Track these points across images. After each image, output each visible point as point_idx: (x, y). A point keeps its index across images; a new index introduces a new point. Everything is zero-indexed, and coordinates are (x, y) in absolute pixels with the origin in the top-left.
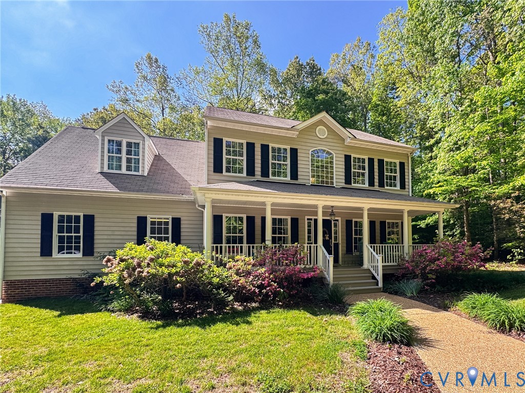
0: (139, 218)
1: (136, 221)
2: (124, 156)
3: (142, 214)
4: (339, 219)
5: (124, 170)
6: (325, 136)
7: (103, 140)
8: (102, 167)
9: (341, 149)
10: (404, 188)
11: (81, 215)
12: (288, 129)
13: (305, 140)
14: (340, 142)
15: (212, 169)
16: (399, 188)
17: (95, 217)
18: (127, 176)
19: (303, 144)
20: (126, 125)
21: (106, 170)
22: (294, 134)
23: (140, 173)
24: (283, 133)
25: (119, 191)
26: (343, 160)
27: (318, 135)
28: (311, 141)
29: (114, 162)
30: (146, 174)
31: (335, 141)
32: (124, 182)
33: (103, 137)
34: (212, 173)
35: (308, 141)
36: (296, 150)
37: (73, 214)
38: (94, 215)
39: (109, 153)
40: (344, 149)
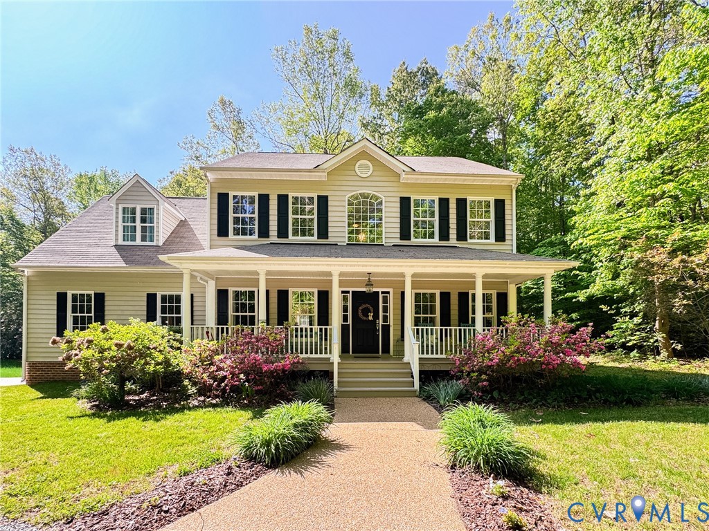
0: (149, 295)
1: (145, 299)
2: (138, 224)
3: (152, 291)
4: (391, 290)
5: (138, 241)
6: (369, 174)
7: (117, 209)
8: (117, 240)
9: (396, 189)
10: (504, 240)
11: (92, 293)
12: (309, 171)
13: (338, 183)
14: (393, 179)
15: (216, 232)
16: (494, 241)
17: (106, 295)
18: (141, 247)
19: (336, 188)
20: (140, 189)
21: (120, 242)
22: (320, 176)
23: (154, 244)
24: (305, 177)
25: (125, 265)
26: (398, 205)
27: (359, 173)
28: (349, 183)
29: (129, 232)
30: (160, 244)
31: (384, 179)
32: (135, 255)
33: (117, 204)
34: (216, 237)
35: (344, 183)
36: (326, 197)
37: (85, 292)
38: (104, 294)
39: (124, 222)
40: (400, 189)
